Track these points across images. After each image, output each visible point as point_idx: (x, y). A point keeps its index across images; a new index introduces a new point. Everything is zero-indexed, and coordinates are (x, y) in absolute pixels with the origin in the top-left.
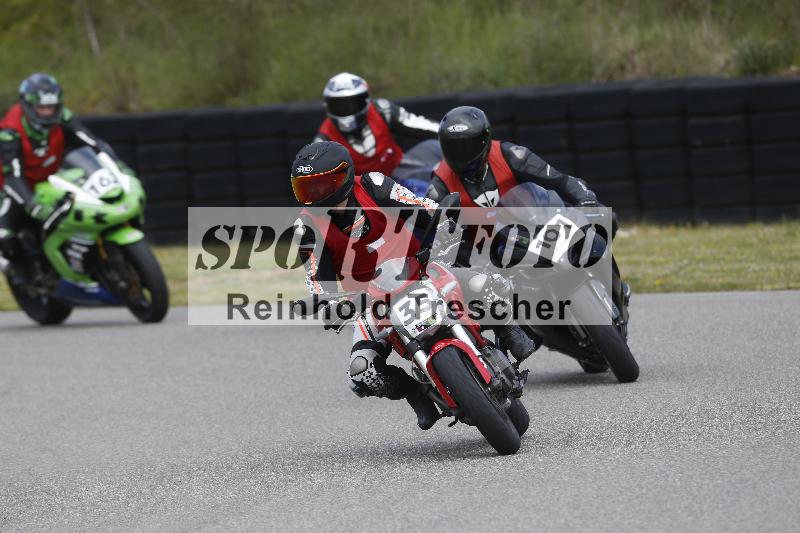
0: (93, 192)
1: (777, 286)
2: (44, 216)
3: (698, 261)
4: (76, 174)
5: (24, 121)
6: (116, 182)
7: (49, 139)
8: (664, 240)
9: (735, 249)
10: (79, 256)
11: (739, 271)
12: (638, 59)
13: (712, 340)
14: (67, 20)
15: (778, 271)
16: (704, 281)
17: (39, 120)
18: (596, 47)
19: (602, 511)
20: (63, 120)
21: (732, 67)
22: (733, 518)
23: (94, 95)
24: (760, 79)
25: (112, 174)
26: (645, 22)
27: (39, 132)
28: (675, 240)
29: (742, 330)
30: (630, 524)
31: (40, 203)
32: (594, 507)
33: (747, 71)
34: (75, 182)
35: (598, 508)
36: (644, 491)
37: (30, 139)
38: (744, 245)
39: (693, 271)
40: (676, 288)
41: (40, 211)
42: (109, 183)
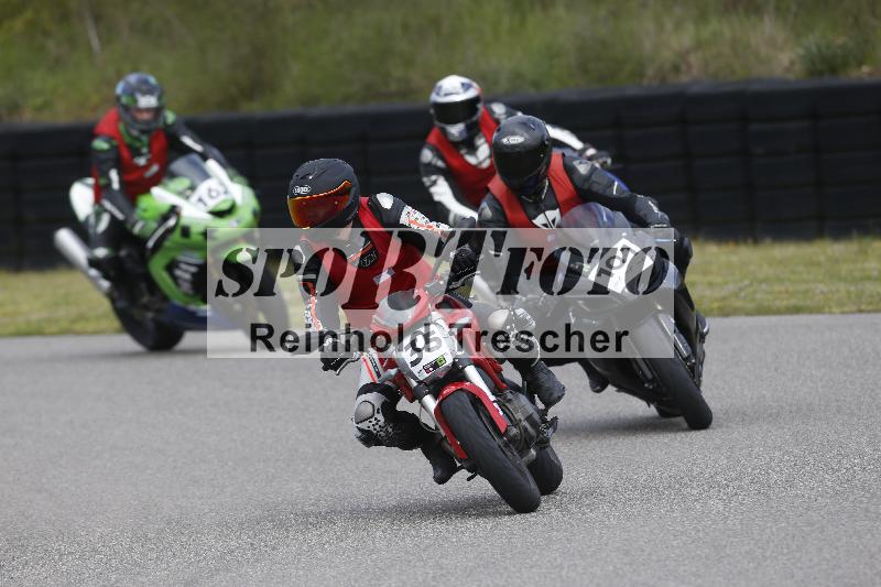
0: (201, 205)
1: (846, 309)
2: (147, 232)
3: (761, 282)
4: (182, 183)
5: (121, 127)
6: (226, 192)
7: (150, 146)
8: (723, 258)
9: (801, 268)
10: (187, 276)
11: (806, 292)
12: (694, 59)
13: (776, 370)
14: (64, 17)
15: (848, 292)
16: (766, 304)
17: (137, 126)
18: (648, 45)
19: (654, 558)
20: (165, 123)
21: (798, 68)
22: (799, 565)
23: (95, 99)
24: (828, 81)
25: (222, 184)
26: (702, 17)
27: (137, 139)
28: (734, 258)
29: (809, 358)
30: (685, 571)
31: (143, 219)
32: (646, 553)
33: (813, 72)
34: (181, 194)
35: (650, 554)
36: (701, 535)
37: (129, 147)
38: (812, 263)
39: (755, 292)
40: (735, 312)
41: (143, 227)
42: (218, 194)
